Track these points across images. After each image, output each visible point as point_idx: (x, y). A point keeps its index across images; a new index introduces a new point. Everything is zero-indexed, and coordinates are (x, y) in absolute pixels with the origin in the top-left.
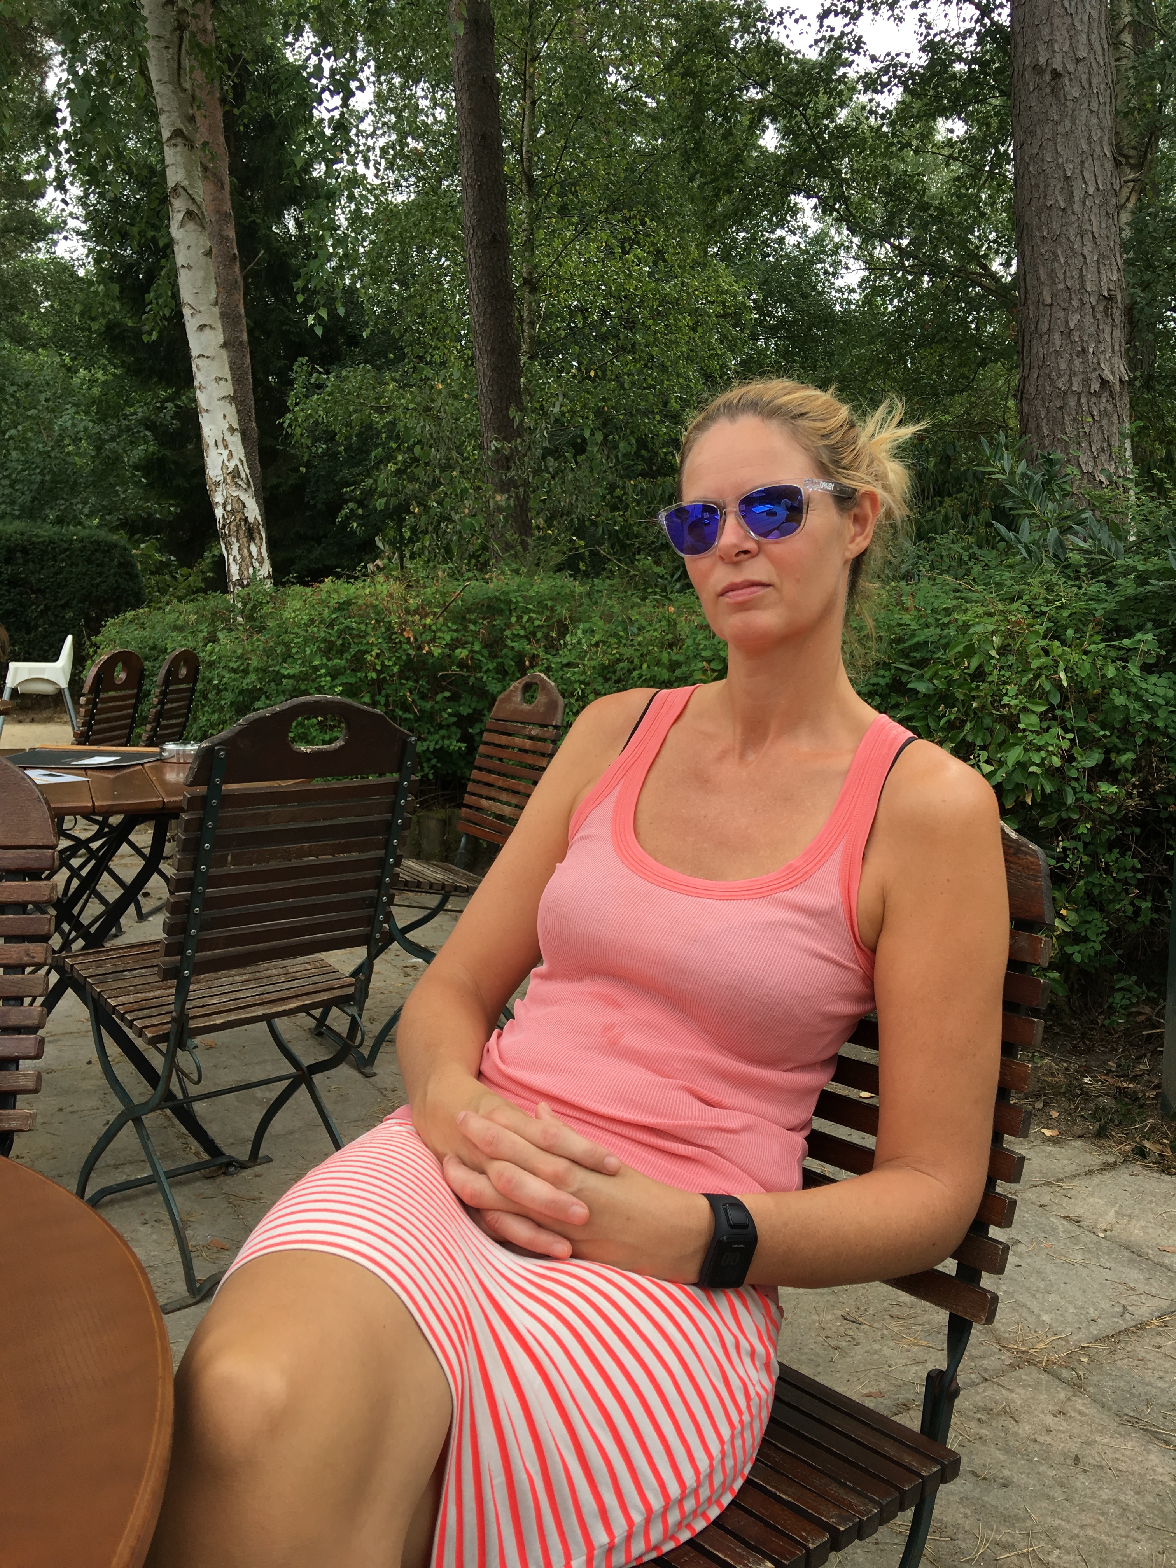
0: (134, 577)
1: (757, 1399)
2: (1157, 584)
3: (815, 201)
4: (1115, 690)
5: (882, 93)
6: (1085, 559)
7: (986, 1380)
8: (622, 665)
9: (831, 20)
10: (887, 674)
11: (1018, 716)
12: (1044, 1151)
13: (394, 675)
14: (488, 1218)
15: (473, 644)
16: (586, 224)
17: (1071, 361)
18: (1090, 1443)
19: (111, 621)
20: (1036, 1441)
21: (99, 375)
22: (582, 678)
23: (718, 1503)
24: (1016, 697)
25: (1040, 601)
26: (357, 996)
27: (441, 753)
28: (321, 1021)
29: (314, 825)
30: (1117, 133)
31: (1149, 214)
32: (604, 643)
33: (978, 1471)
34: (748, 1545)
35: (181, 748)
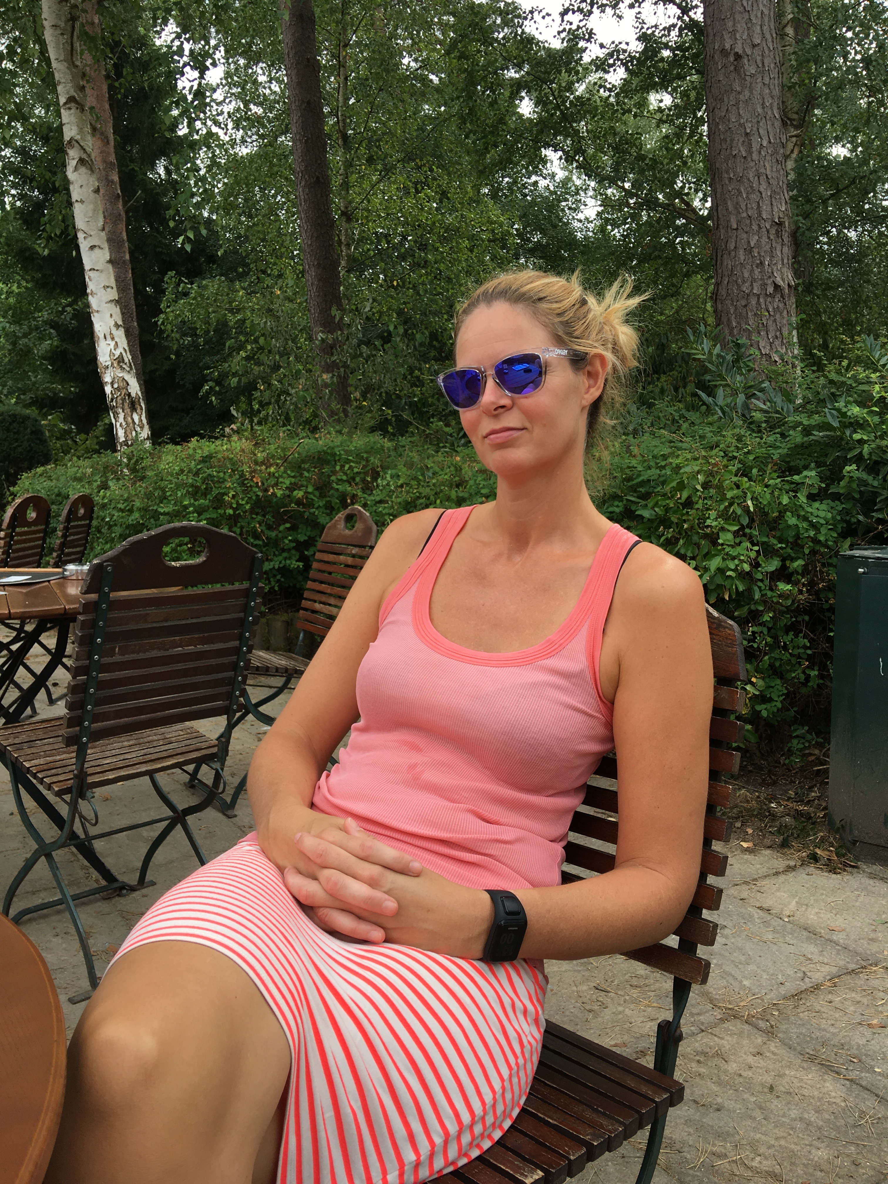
0: (43, 441)
1: (529, 1047)
2: (818, 435)
3: (560, 153)
4: (788, 514)
5: (609, 72)
6: (765, 417)
7: (703, 1031)
8: (421, 501)
9: (569, 17)
10: (620, 504)
11: (718, 533)
12: (742, 858)
13: (246, 512)
14: (320, 914)
15: (307, 487)
16: (388, 171)
17: (752, 271)
18: (781, 1076)
19: (25, 475)
20: (740, 1075)
21: (15, 288)
22: (391, 511)
23: (501, 1127)
24: (716, 519)
25: (732, 449)
26: (220, 754)
27: (284, 571)
28: (194, 775)
29: (184, 622)
30: (783, 102)
31: (808, 162)
32: (407, 484)
33: (698, 1100)
34: (524, 1159)
35: (79, 568)
